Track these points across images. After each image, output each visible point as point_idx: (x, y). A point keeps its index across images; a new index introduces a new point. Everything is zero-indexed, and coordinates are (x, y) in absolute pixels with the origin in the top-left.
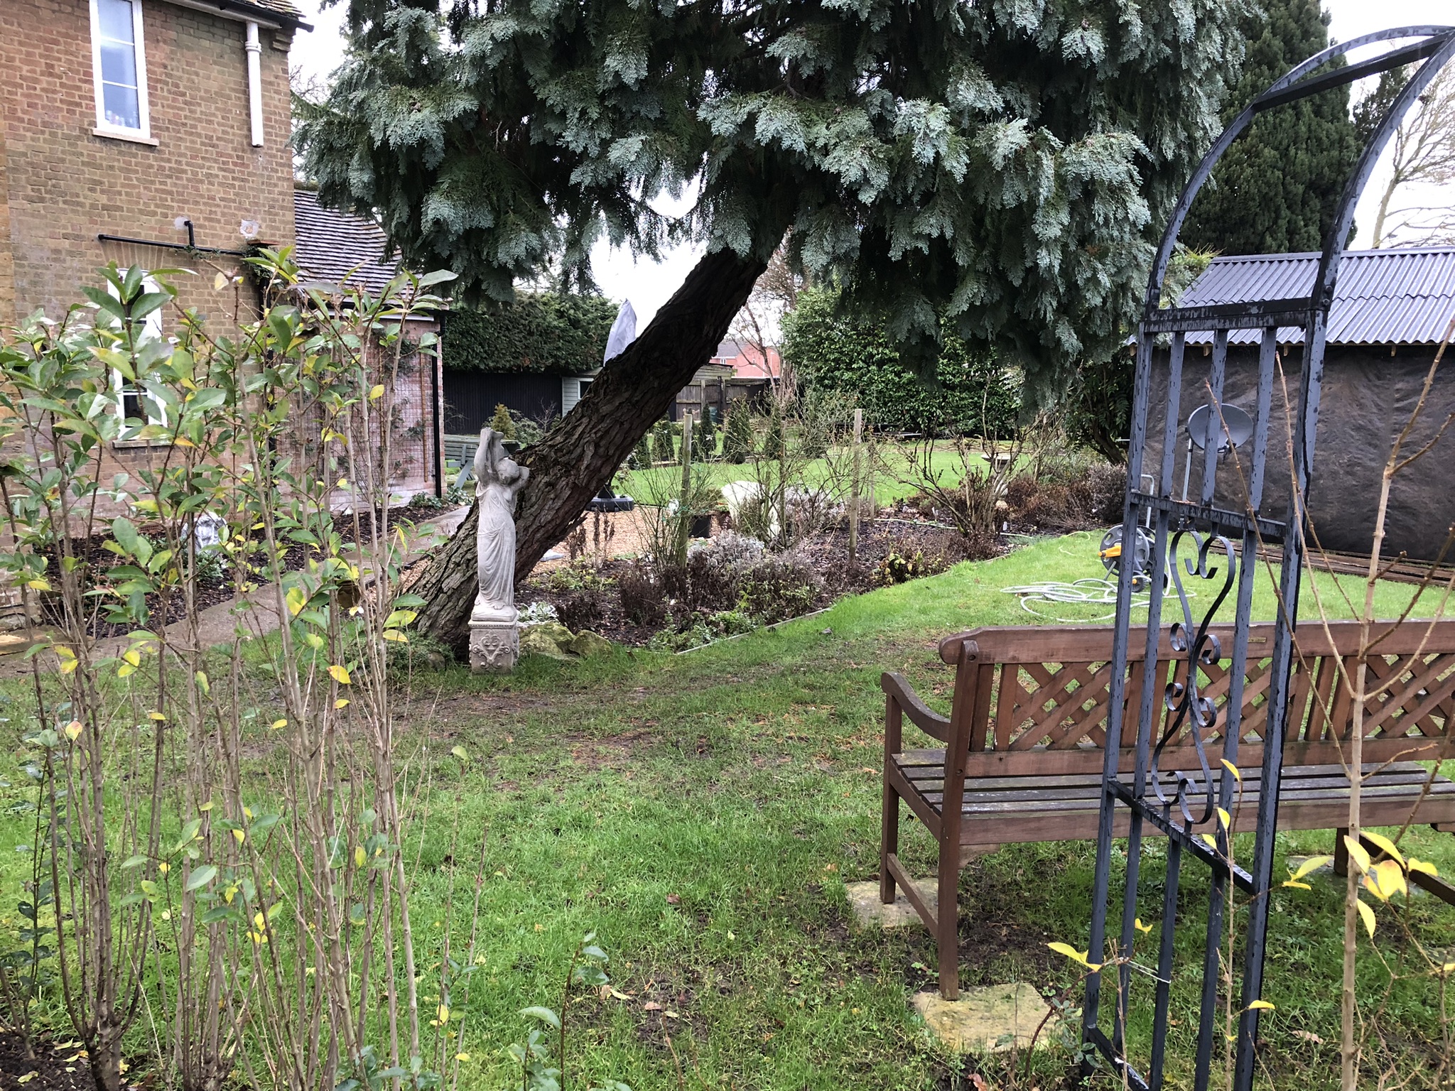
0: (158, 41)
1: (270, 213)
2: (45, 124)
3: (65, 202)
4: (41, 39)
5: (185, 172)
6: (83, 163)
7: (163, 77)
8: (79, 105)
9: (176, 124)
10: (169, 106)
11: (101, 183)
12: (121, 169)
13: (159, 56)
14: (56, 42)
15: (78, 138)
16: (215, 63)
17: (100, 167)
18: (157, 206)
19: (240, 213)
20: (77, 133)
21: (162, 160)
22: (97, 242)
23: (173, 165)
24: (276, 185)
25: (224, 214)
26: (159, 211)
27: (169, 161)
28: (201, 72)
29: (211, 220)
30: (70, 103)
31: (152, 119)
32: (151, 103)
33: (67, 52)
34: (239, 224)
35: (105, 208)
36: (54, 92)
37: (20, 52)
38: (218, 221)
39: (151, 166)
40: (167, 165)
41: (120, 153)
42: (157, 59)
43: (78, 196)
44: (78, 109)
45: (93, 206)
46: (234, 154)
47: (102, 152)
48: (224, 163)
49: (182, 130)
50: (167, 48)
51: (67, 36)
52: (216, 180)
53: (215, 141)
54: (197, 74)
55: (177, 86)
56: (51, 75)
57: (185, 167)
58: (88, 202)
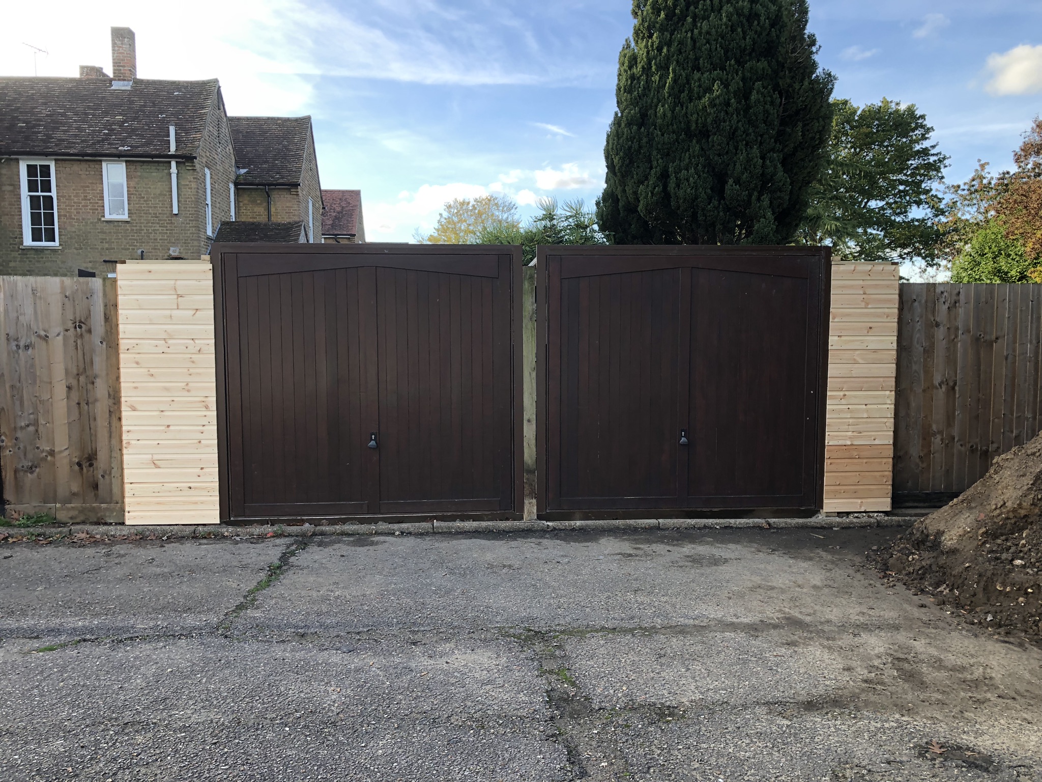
0: (132, 178)
1: (185, 243)
2: (83, 219)
3: (91, 249)
4: (82, 187)
5: (143, 230)
6: (98, 232)
7: (134, 192)
8: (97, 210)
9: (139, 210)
10: (136, 204)
11: (106, 239)
12: (114, 233)
13: (132, 184)
14: (88, 187)
15: (96, 223)
16: (159, 181)
17: (105, 233)
18: (129, 246)
19: (169, 245)
20: (96, 220)
21: (134, 226)
22: (103, 263)
23: (138, 228)
24: (189, 230)
25: (161, 246)
26: (131, 248)
27: (136, 226)
28: (152, 187)
29: (155, 249)
30: (94, 209)
31: (129, 210)
32: (129, 204)
33: (92, 190)
34: (169, 250)
35: (107, 249)
36: (87, 206)
37: (73, 193)
38: (159, 249)
39: (128, 230)
40: (135, 228)
41: (114, 226)
42: (132, 185)
43: (96, 245)
44: (96, 212)
45: (102, 249)
46: (167, 219)
47: (107, 228)
48: (162, 224)
49: (142, 212)
50: (136, 180)
51: (92, 183)
52: (158, 232)
53: (158, 215)
54: (150, 188)
55: (140, 195)
56: (85, 200)
57: (143, 228)
58: (100, 248)
